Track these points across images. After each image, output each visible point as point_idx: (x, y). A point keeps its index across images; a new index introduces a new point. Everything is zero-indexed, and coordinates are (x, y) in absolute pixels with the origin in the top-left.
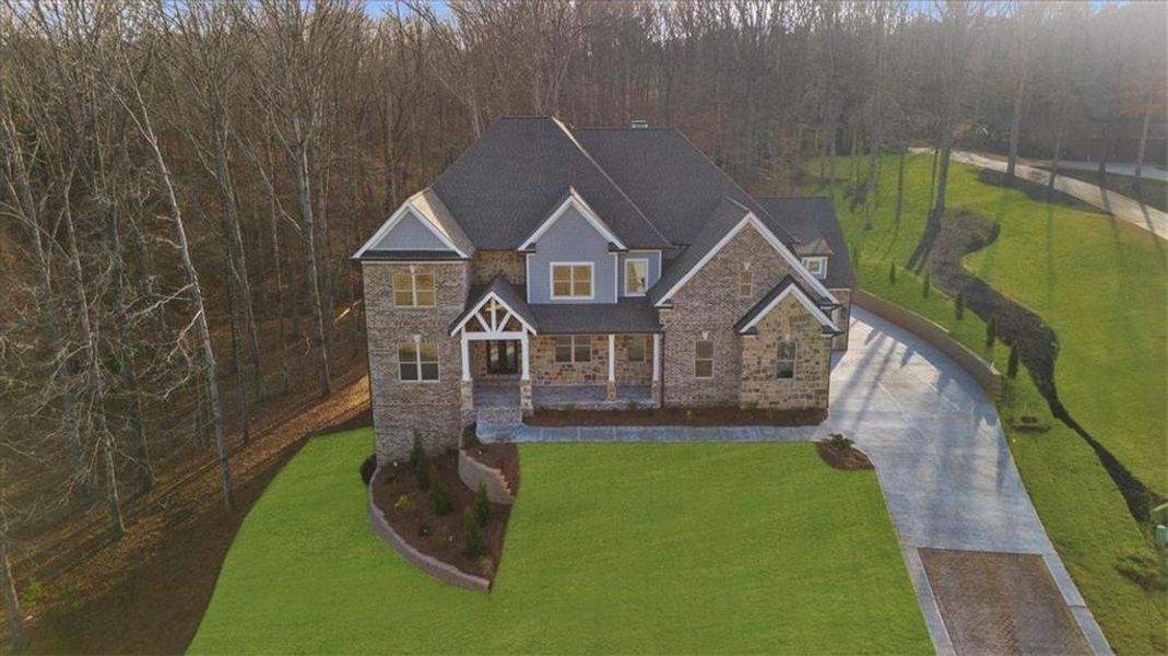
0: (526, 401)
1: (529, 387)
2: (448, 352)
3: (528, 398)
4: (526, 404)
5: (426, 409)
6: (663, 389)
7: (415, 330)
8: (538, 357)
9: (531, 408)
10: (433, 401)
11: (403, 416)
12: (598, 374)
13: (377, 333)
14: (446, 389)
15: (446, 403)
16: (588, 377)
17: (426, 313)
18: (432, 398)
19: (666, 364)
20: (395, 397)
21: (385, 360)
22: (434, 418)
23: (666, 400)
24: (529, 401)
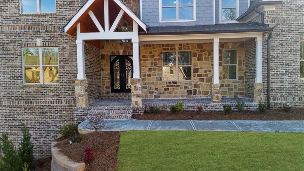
0: (136, 99)
1: (139, 85)
2: (66, 55)
3: (138, 96)
4: (136, 103)
5: (46, 109)
6: (268, 90)
7: (37, 34)
8: (149, 75)
9: (141, 106)
10: (52, 102)
11: (26, 115)
12: (198, 90)
13: (4, 37)
14: (63, 90)
15: (64, 104)
16: (189, 92)
17: (48, 18)
18: (51, 99)
19: (271, 64)
20: (19, 98)
21: (11, 63)
22: (53, 118)
23: (271, 101)
24: (139, 100)
